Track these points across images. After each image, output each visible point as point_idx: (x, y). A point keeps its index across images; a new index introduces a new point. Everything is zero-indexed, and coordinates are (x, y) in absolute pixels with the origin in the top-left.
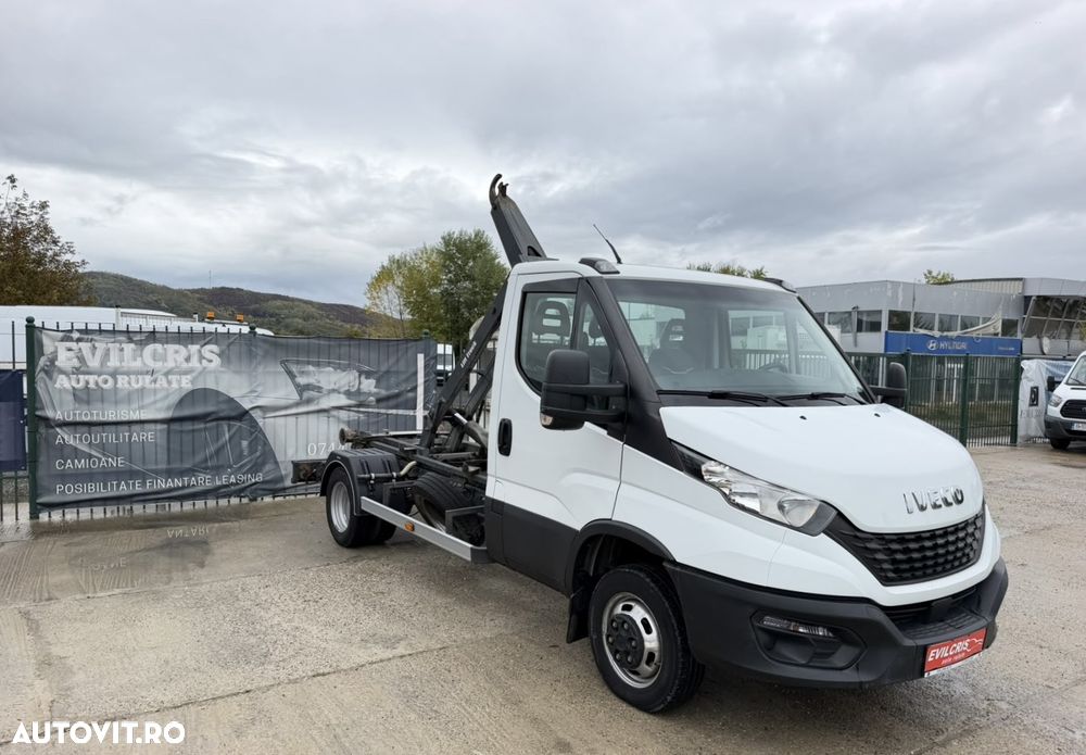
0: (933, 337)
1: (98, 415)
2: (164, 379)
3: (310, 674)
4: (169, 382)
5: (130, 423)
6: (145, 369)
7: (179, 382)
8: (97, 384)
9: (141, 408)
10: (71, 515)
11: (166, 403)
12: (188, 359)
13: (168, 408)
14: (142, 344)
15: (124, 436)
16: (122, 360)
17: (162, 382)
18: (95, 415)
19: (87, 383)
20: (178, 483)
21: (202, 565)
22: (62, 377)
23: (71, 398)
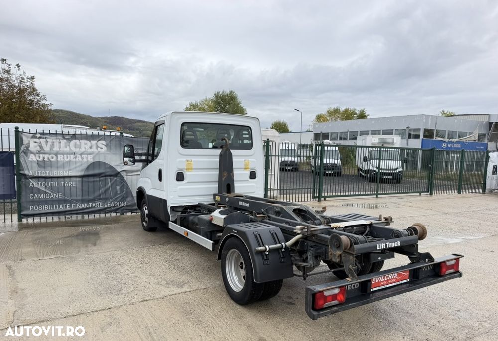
0: (445, 142)
1: (49, 173)
2: (80, 157)
3: (141, 300)
4: (82, 158)
5: (64, 177)
6: (71, 152)
7: (87, 158)
8: (48, 158)
9: (69, 170)
10: (37, 220)
11: (81, 168)
12: (91, 148)
13: (82, 171)
14: (69, 140)
15: (61, 184)
16: (60, 148)
17: (79, 158)
18: (48, 173)
19: (44, 158)
20: (87, 205)
21: (95, 245)
22: (32, 155)
23: (36, 165)
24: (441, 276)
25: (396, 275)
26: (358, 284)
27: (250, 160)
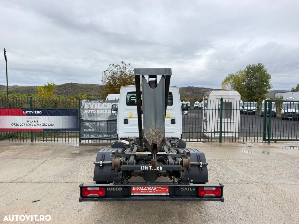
4: (108, 112)
5: (99, 121)
6: (103, 109)
7: (110, 112)
8: (92, 112)
9: (102, 118)
13: (107, 118)
14: (102, 103)
16: (98, 107)
17: (106, 112)
18: (92, 119)
19: (91, 112)
20: (109, 136)
22: (86, 110)
23: (87, 115)
24: (198, 196)
25: (155, 189)
26: (121, 188)
27: (171, 112)
